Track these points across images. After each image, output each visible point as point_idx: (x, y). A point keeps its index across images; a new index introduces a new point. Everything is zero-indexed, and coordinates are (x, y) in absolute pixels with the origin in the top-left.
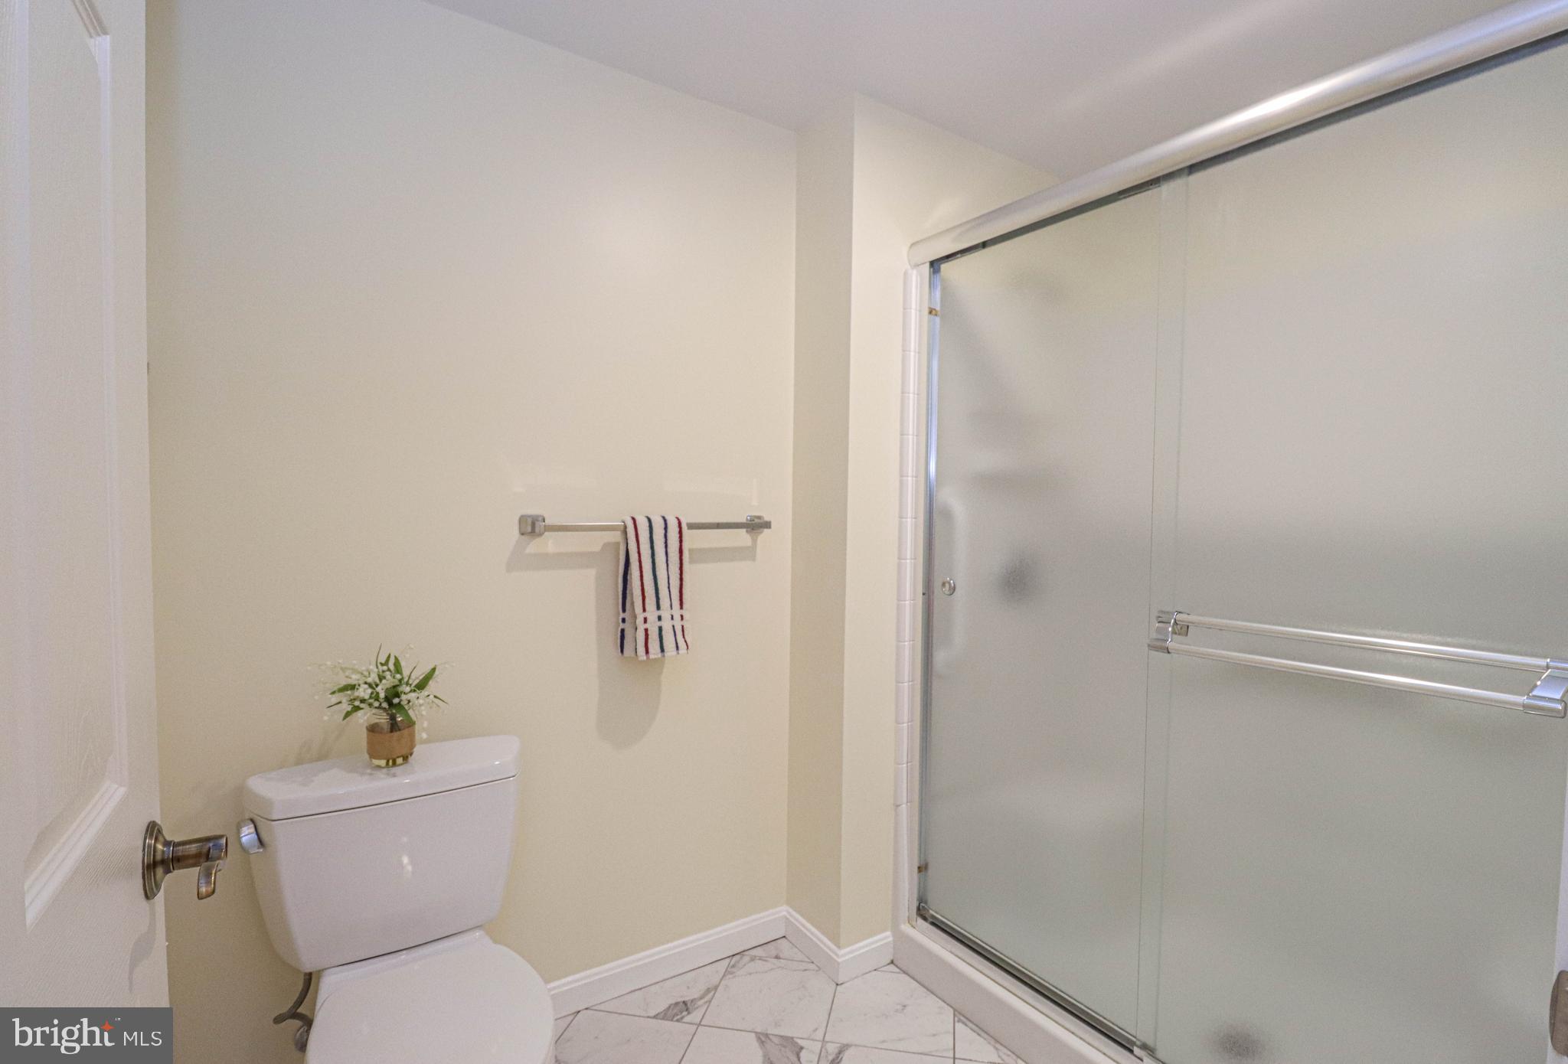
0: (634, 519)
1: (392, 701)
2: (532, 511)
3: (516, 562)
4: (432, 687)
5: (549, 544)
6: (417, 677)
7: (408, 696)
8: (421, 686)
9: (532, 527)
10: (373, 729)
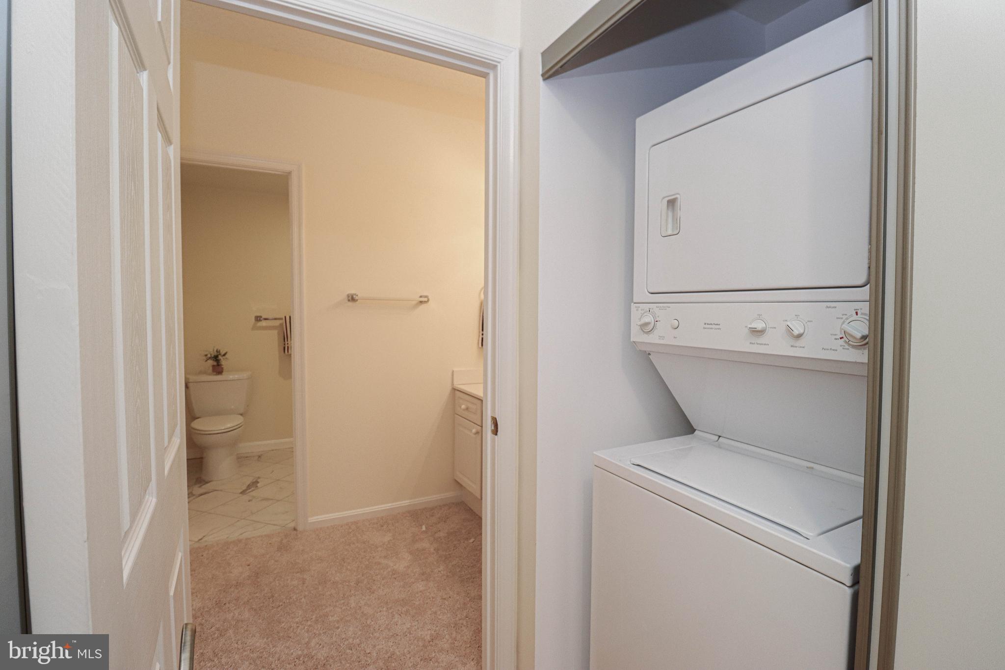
0: (290, 317)
1: (216, 358)
2: (258, 314)
3: (254, 328)
4: (226, 356)
5: (264, 323)
6: (223, 354)
7: (220, 357)
8: (224, 355)
9: (258, 319)
10: (213, 366)
